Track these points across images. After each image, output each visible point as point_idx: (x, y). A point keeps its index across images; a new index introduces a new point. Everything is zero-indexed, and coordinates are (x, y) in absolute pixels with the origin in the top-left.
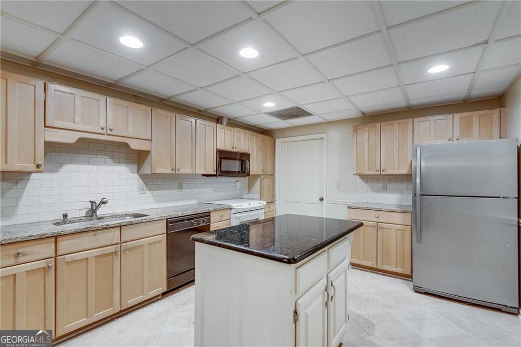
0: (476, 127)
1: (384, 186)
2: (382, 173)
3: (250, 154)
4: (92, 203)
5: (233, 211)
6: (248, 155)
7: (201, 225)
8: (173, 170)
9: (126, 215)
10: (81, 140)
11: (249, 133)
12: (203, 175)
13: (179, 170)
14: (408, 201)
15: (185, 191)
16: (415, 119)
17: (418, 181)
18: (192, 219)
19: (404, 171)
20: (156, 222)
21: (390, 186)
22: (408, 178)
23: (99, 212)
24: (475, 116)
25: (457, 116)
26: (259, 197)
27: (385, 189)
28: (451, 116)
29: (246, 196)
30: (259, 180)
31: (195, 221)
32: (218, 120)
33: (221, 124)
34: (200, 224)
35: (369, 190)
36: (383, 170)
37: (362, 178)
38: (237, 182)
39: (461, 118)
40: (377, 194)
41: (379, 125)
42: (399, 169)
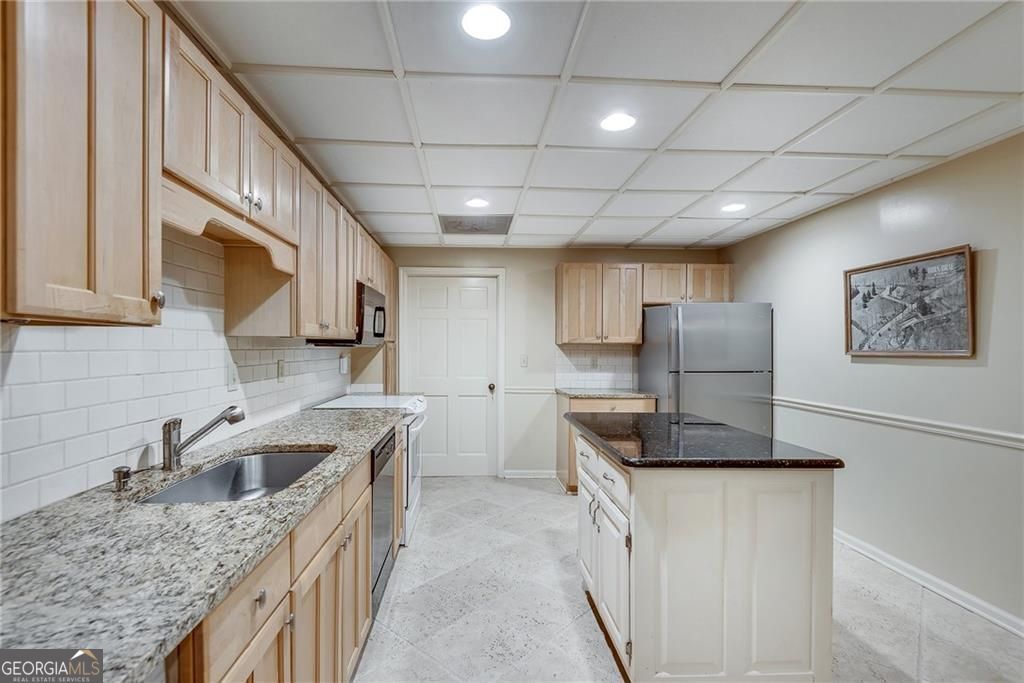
0: (708, 283)
1: (593, 360)
2: (604, 341)
5: (407, 421)
6: (384, 299)
12: (308, 341)
15: (286, 382)
16: (645, 265)
19: (632, 338)
21: (601, 361)
22: (637, 348)
24: (708, 269)
25: (691, 267)
26: (382, 390)
27: (594, 366)
28: (684, 266)
30: (380, 352)
35: (573, 367)
36: (606, 338)
37: (563, 350)
38: (341, 357)
39: (694, 270)
40: (584, 374)
41: (599, 266)
42: (626, 335)
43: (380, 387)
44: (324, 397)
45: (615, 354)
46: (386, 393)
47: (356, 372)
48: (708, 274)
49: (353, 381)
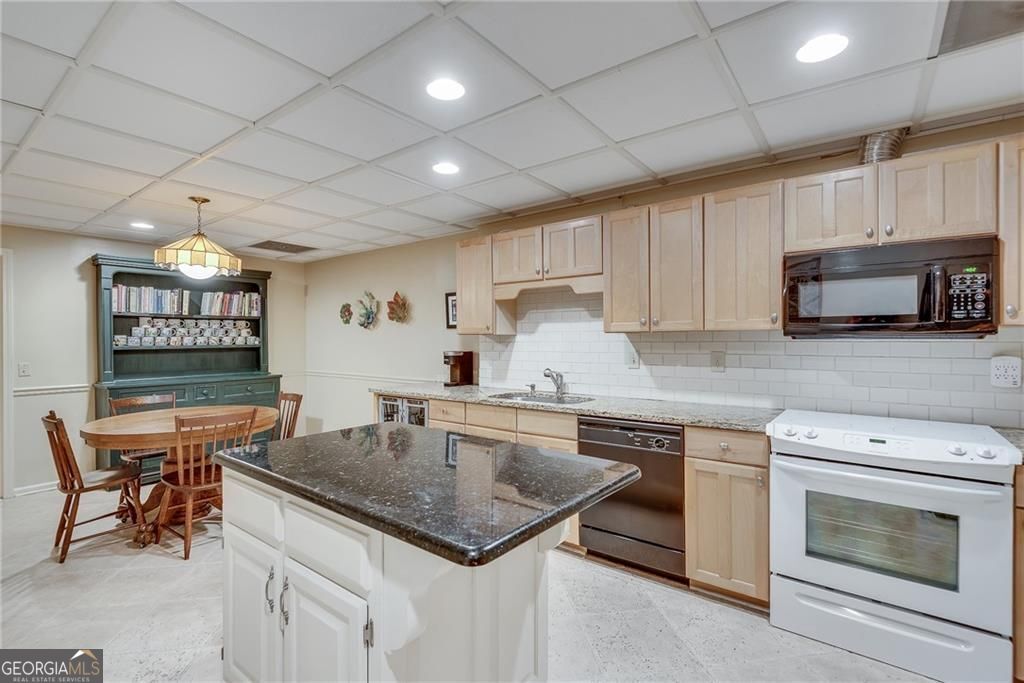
7: (652, 449)
8: (643, 324)
10: (523, 293)
13: (656, 324)
18: (633, 430)
20: (556, 415)
31: (638, 436)
34: (650, 446)
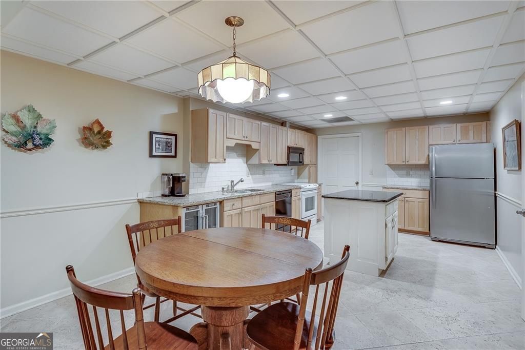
0: (471, 133)
1: (407, 172)
3: (304, 149)
4: (232, 182)
5: (302, 190)
6: (303, 149)
8: (269, 161)
9: (246, 190)
11: (303, 132)
12: (275, 165)
13: (271, 161)
14: (426, 183)
15: (267, 176)
16: (430, 126)
17: (434, 169)
18: (284, 193)
19: (423, 162)
20: (268, 194)
21: (411, 172)
22: (426, 167)
23: (235, 188)
24: (471, 125)
25: (459, 125)
27: (408, 175)
28: (455, 125)
29: (296, 181)
30: (307, 168)
32: (283, 124)
33: (285, 126)
35: (396, 175)
36: (408, 162)
37: (390, 167)
38: (291, 169)
39: (461, 127)
40: (402, 179)
41: (404, 129)
42: (419, 160)
43: (307, 181)
44: (283, 182)
45: (420, 170)
46: (309, 183)
47: (299, 175)
48: (470, 128)
49: (298, 178)
